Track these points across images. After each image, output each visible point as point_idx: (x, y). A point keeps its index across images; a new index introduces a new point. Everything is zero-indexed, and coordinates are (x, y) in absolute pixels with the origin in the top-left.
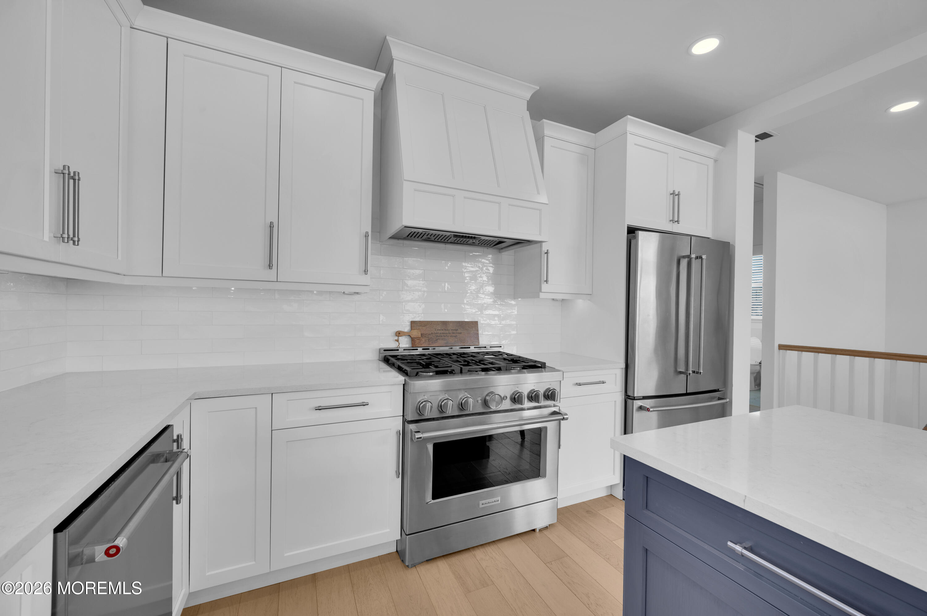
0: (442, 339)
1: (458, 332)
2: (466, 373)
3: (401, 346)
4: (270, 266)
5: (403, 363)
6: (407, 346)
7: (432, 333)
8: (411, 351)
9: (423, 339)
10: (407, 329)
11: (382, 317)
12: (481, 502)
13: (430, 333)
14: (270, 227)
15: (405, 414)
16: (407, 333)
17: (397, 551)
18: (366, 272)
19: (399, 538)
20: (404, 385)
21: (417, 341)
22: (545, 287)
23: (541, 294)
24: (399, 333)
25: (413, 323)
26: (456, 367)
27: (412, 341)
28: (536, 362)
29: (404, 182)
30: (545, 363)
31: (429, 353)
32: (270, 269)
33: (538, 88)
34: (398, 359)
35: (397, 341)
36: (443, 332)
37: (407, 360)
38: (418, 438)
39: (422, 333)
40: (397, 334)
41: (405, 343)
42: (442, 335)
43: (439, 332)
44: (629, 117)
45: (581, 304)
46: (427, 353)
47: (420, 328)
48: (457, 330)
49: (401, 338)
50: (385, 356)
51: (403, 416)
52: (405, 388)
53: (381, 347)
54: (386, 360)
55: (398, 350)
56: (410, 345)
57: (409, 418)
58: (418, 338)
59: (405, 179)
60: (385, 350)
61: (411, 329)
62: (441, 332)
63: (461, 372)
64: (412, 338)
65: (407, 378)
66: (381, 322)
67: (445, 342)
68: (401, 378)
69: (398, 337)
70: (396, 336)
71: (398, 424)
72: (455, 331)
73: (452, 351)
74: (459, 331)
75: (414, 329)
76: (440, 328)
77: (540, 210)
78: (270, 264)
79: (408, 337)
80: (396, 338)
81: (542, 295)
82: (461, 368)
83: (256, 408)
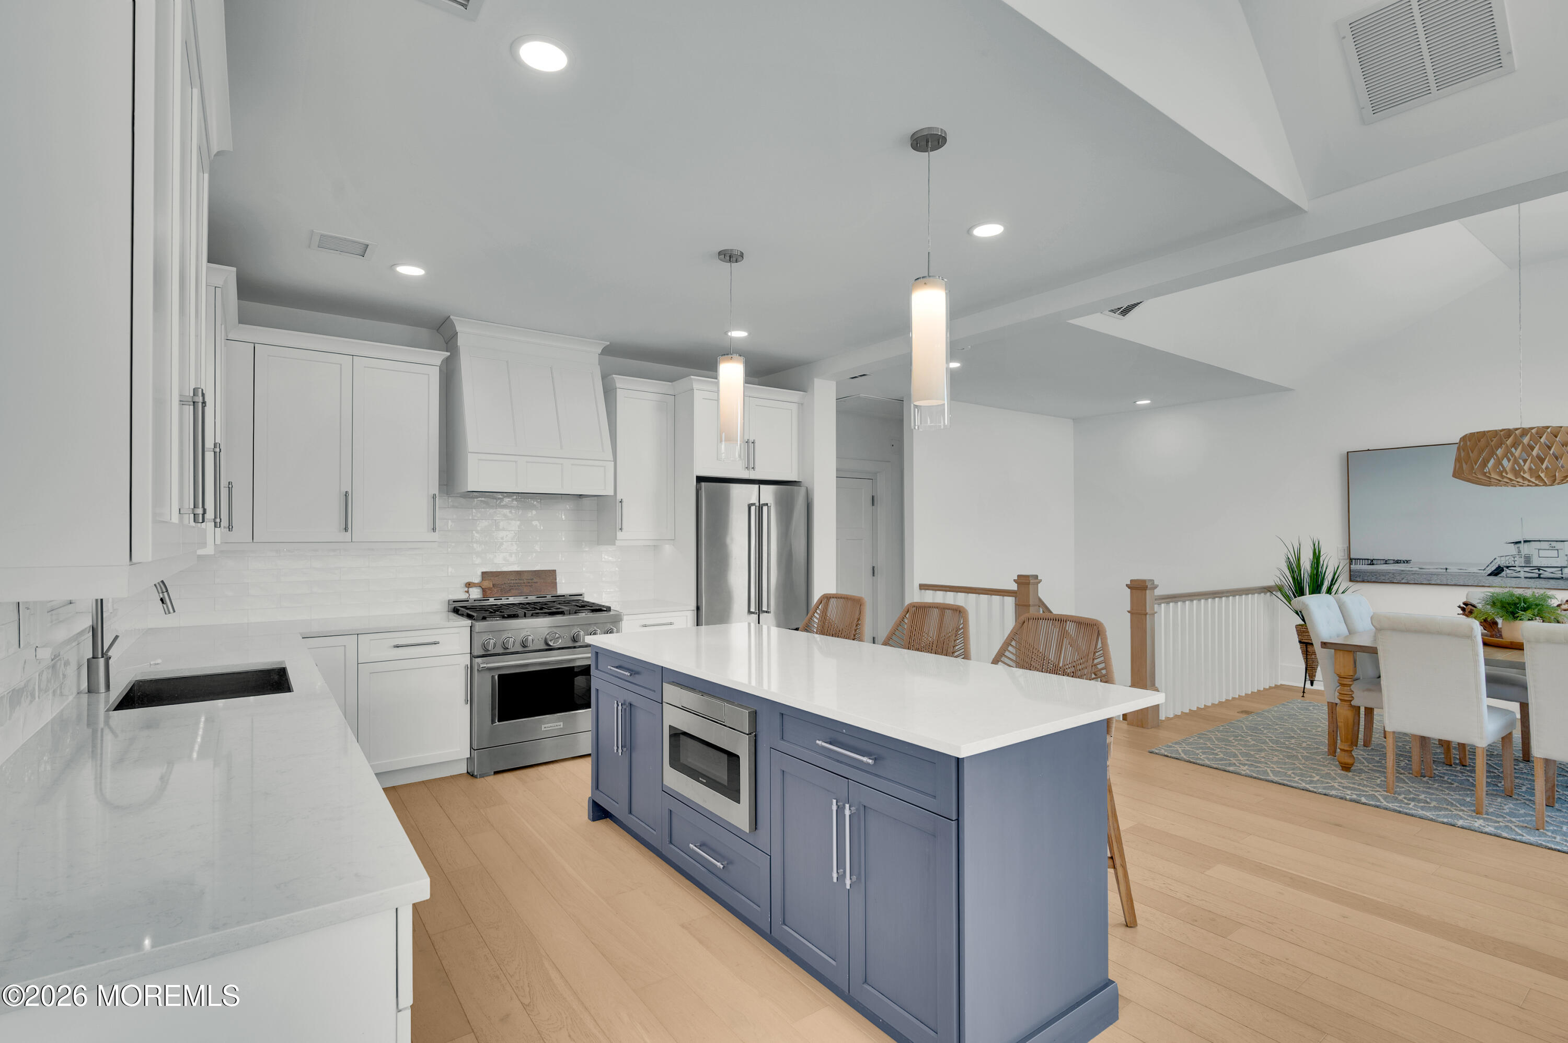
0: (516, 589)
1: (533, 581)
2: (528, 617)
3: (471, 597)
4: (346, 529)
5: (471, 611)
6: (479, 597)
7: (505, 584)
8: (482, 601)
9: (495, 590)
10: (477, 579)
11: (450, 570)
12: (543, 726)
13: (503, 583)
14: (346, 495)
15: (472, 652)
16: (478, 583)
17: (468, 772)
18: (434, 530)
19: (469, 756)
20: (471, 627)
21: (489, 592)
22: (620, 535)
23: (616, 541)
24: (469, 584)
25: (484, 574)
26: (521, 612)
27: (483, 591)
28: (601, 606)
29: (469, 454)
30: (610, 607)
31: (501, 603)
32: (346, 531)
33: (609, 343)
34: (467, 609)
35: (468, 592)
36: (517, 582)
37: (476, 609)
38: (482, 667)
39: (494, 583)
40: (467, 585)
41: (475, 594)
42: (516, 585)
43: (513, 582)
44: (692, 377)
45: (668, 548)
46: (499, 603)
47: (492, 578)
48: (532, 579)
49: (470, 589)
50: (455, 607)
51: (471, 653)
52: (472, 629)
53: (451, 598)
54: (456, 611)
55: (468, 601)
56: (482, 596)
57: (476, 653)
58: (490, 589)
59: (470, 451)
60: (454, 602)
61: (482, 580)
62: (514, 581)
63: (525, 616)
64: (483, 589)
65: (473, 621)
66: (450, 574)
67: (519, 591)
68: (468, 622)
69: (468, 588)
70: (466, 587)
71: (466, 660)
72: (530, 581)
73: (526, 601)
74: (535, 580)
75: (486, 580)
76: (513, 579)
77: (604, 467)
78: (346, 527)
79: (480, 588)
80: (466, 589)
81: (618, 543)
82: (525, 613)
83: (345, 646)
